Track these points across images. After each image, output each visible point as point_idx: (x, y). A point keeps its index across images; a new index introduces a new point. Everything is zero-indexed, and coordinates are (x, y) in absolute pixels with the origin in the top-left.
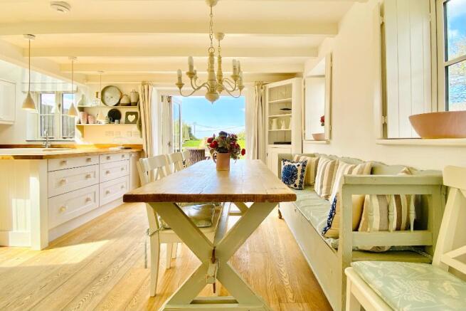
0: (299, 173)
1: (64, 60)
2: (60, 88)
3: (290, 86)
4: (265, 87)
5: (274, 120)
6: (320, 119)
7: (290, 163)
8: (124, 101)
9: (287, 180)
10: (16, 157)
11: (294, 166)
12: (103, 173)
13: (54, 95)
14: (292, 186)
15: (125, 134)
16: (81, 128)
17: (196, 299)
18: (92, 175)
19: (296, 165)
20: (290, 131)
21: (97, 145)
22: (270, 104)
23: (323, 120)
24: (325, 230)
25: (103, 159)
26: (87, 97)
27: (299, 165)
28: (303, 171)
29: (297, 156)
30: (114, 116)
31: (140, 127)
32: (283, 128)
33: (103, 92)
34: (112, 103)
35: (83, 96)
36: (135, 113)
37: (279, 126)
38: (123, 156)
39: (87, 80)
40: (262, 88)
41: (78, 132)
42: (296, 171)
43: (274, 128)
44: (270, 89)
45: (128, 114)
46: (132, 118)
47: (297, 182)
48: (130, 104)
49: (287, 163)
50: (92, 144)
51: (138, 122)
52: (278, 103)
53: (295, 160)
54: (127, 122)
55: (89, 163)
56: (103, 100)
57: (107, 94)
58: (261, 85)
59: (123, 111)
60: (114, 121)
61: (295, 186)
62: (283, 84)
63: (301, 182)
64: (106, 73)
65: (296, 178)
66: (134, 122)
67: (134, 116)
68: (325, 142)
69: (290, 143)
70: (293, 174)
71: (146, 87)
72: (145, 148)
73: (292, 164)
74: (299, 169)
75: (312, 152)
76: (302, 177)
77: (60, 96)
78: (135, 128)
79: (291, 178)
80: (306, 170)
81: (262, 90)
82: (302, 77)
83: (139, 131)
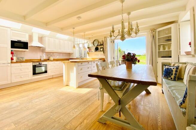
0: (174, 72)
1: (83, 34)
2: (83, 42)
3: (170, 28)
4: (156, 31)
5: (162, 46)
6: (189, 44)
7: (168, 67)
8: (99, 44)
9: (167, 75)
10: (71, 62)
11: (171, 69)
12: (93, 67)
13: (82, 44)
14: (170, 78)
15: (100, 55)
16: (88, 53)
17: (113, 117)
18: (89, 68)
19: (172, 68)
20: (171, 51)
21: (92, 58)
22: (159, 38)
23: (190, 44)
24: (181, 104)
25: (93, 63)
26: (90, 44)
27: (173, 68)
28: (176, 71)
29: (174, 63)
30: (97, 49)
31: (104, 53)
32: (167, 50)
33: (94, 42)
34: (96, 45)
35: (89, 44)
36: (103, 48)
37: (164, 48)
38: (99, 62)
39: (90, 39)
40: (154, 31)
41: (87, 55)
42: (172, 71)
43: (161, 50)
44: (159, 31)
45: (101, 48)
46: (101, 49)
47: (173, 77)
48: (101, 45)
49: (167, 67)
50: (91, 58)
51: (103, 51)
52: (163, 38)
53: (172, 65)
54: (100, 51)
55: (89, 64)
56: (94, 44)
57: (95, 42)
58: (153, 30)
59: (99, 47)
60: (96, 51)
61: (171, 78)
62: (167, 28)
63: (175, 77)
64: (94, 36)
65: (172, 74)
66: (102, 51)
67: (102, 49)
68: (192, 56)
69: (171, 57)
70: (170, 73)
71: (106, 38)
72: (105, 60)
73: (170, 68)
74: (174, 70)
75: (184, 61)
76: (176, 74)
77: (83, 44)
78: (102, 53)
79: (169, 75)
80: (178, 71)
81: (154, 33)
82: (178, 23)
83: (104, 54)
